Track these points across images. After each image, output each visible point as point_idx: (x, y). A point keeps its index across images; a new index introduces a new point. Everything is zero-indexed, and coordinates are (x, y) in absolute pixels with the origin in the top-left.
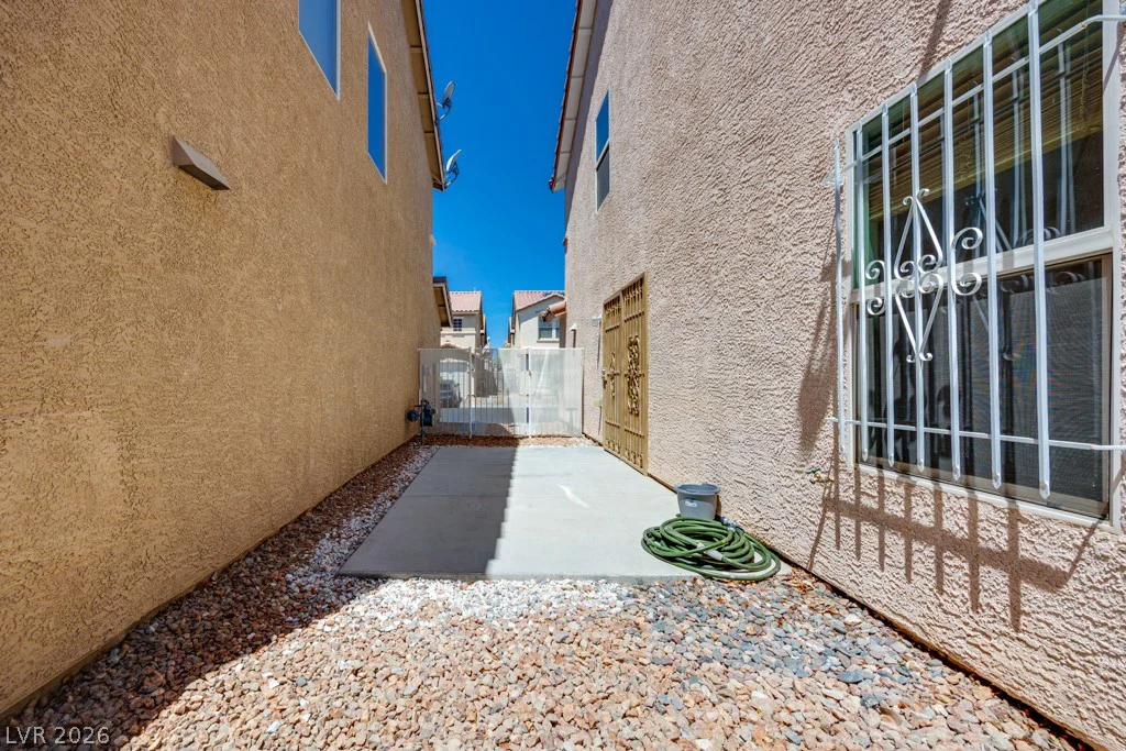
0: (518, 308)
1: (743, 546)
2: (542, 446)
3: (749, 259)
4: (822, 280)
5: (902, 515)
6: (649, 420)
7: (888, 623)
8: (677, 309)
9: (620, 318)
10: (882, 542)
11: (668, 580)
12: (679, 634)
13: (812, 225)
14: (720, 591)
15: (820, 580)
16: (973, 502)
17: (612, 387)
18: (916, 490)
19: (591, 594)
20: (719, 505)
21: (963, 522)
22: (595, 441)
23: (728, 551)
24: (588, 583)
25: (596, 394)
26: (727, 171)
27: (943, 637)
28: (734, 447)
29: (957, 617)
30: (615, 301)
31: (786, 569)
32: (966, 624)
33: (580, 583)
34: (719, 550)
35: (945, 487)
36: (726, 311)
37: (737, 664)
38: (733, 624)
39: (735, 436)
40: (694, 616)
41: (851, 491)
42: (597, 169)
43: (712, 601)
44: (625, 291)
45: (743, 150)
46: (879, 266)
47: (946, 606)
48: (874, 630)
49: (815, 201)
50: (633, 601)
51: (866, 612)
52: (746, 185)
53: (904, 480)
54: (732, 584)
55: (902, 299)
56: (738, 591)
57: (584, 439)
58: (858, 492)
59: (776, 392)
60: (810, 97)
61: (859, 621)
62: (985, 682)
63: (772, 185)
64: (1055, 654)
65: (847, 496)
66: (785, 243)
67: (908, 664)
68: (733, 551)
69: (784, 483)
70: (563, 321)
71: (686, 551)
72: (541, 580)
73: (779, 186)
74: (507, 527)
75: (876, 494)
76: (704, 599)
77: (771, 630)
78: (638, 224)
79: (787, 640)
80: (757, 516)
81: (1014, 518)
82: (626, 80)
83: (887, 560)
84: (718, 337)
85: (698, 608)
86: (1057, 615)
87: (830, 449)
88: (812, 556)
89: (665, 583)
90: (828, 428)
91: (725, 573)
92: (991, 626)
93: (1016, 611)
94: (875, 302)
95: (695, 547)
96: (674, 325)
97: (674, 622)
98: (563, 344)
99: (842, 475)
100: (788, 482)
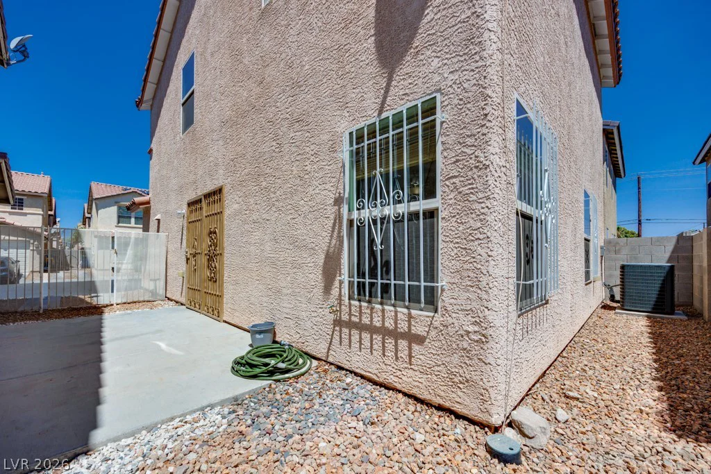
0: (95, 196)
1: (294, 355)
2: (129, 312)
3: (294, 188)
4: (334, 205)
5: (369, 323)
6: (225, 284)
7: (362, 377)
8: (247, 212)
9: (202, 215)
10: (361, 338)
11: (254, 391)
12: (270, 426)
13: (329, 175)
14: (286, 387)
15: (331, 364)
16: (396, 312)
17: (194, 263)
18: (375, 310)
19: (202, 423)
20: (275, 333)
21: (392, 322)
22: (177, 302)
23: (288, 361)
24: (195, 415)
25: (179, 268)
26: (282, 133)
27: (385, 377)
28: (285, 298)
29: (390, 365)
30: (198, 201)
31: (315, 363)
32: (393, 368)
33: (189, 418)
34: (283, 362)
35: (386, 307)
36: (280, 216)
37: (307, 431)
38: (298, 406)
39: (285, 291)
40: (275, 410)
41: (347, 315)
42: (183, 105)
43: (283, 396)
44: (207, 196)
45: (292, 125)
46: (363, 202)
47: (387, 362)
48: (358, 383)
49: (331, 163)
50: (233, 416)
51: (353, 375)
52: (293, 145)
53: (370, 306)
54: (291, 381)
55: (372, 219)
56: (295, 384)
57: (167, 302)
58: (350, 315)
59: (309, 265)
60: (329, 107)
61: (351, 380)
62: (400, 391)
63: (308, 149)
64: (422, 371)
65: (345, 317)
66: (315, 183)
67: (373, 395)
68: (289, 360)
69: (313, 315)
70: (147, 212)
71: (265, 368)
72: (151, 429)
73: (312, 150)
74: (106, 392)
75: (358, 314)
76: (278, 396)
77: (317, 401)
78: (217, 151)
79: (325, 404)
80: (298, 335)
81: (410, 316)
82: (209, 51)
83: (363, 346)
84: (275, 232)
85: (277, 403)
86: (422, 354)
87: (337, 294)
88: (328, 352)
89: (253, 394)
90: (337, 284)
91: (287, 375)
92: (402, 366)
93: (410, 356)
94: (361, 219)
95: (269, 364)
96: (245, 222)
97: (265, 419)
98: (146, 229)
99: (343, 307)
100: (315, 314)
